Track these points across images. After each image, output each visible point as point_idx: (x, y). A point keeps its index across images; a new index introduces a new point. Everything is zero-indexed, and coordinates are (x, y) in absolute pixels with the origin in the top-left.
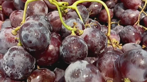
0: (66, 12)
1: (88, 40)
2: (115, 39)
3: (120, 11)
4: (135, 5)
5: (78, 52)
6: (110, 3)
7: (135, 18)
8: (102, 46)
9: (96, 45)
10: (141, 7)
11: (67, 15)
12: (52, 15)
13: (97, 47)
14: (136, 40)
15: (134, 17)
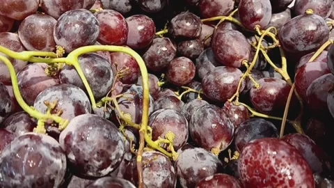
0: (59, 68)
1: (70, 146)
2: (173, 134)
3: (206, 67)
4: (233, 58)
5: (27, 178)
6: (191, 46)
7: (230, 88)
8: (101, 162)
9: (86, 159)
10: (246, 65)
11: (62, 75)
12: (26, 74)
13: (89, 163)
14: (216, 140)
15: (226, 84)
